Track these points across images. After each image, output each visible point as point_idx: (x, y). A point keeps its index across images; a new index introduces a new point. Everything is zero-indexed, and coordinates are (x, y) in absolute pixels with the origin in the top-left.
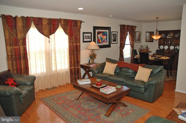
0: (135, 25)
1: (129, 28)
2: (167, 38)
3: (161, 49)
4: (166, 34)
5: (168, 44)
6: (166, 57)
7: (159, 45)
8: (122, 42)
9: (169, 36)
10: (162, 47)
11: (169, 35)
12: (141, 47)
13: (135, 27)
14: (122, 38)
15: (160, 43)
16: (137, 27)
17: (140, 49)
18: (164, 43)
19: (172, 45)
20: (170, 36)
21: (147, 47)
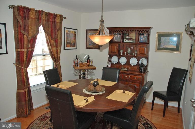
0: (60, 14)
1: (43, 17)
2: (124, 41)
3: (114, 63)
4: (123, 34)
5: (127, 54)
6: (126, 92)
7: (111, 56)
8: (23, 50)
9: (128, 39)
10: (115, 59)
11: (127, 37)
12: (77, 58)
13: (62, 17)
14: (21, 39)
15: (112, 52)
16: (65, 18)
17: (74, 62)
18: (119, 51)
19: (134, 57)
20: (131, 39)
21: (88, 59)
